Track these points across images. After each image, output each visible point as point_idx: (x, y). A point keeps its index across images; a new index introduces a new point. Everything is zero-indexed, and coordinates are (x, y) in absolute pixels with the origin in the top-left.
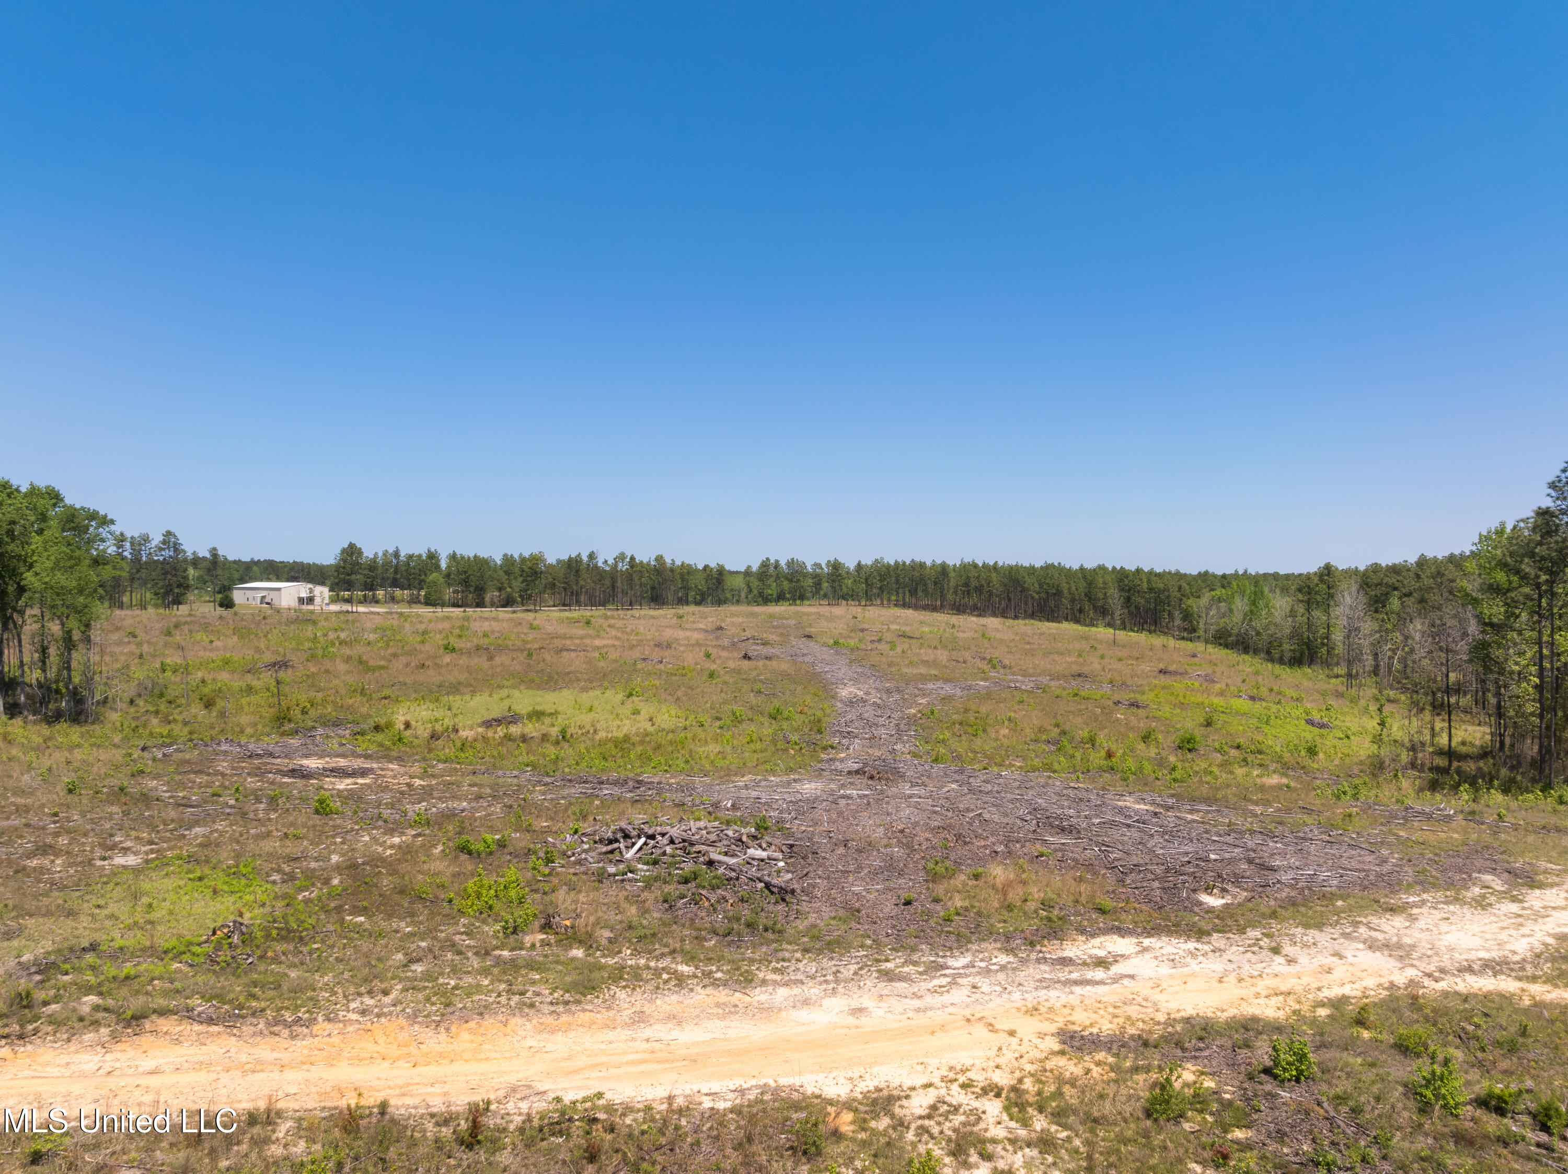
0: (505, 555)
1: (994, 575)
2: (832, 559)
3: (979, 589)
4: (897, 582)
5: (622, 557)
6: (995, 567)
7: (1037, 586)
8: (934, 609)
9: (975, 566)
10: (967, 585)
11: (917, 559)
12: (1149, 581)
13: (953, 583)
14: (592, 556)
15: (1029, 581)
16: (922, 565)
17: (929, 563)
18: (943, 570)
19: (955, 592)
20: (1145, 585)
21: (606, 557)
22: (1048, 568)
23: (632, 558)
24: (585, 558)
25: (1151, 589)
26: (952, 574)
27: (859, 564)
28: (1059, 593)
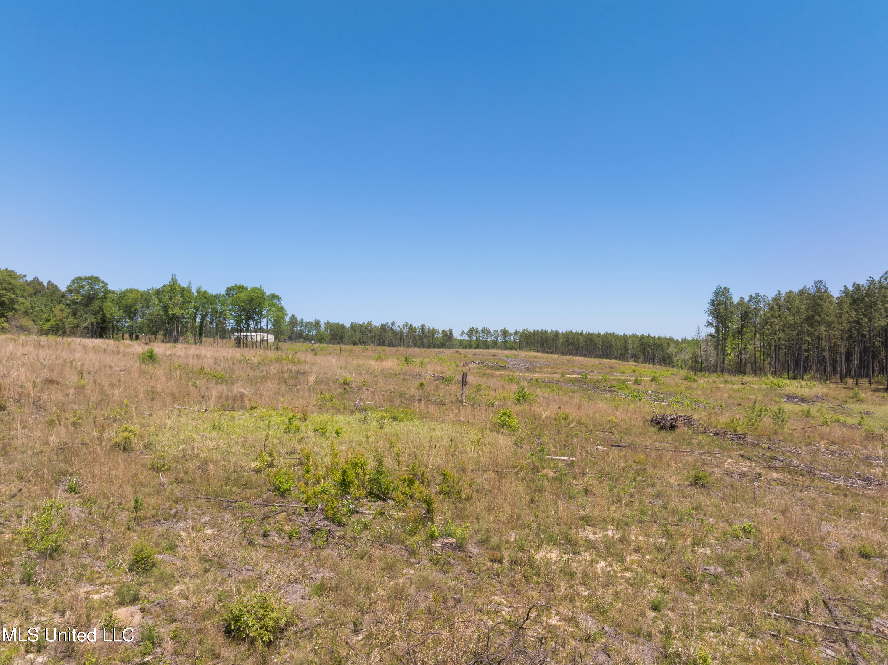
0: (352, 323)
1: (580, 337)
2: (503, 328)
3: (573, 344)
4: (534, 339)
5: (406, 325)
6: (581, 334)
7: (601, 343)
8: (552, 353)
9: (572, 333)
10: (567, 341)
11: (544, 329)
12: (654, 341)
13: (561, 340)
14: (393, 324)
15: (597, 340)
16: (546, 332)
17: (549, 331)
18: (557, 334)
19: (562, 344)
20: (651, 342)
21: (399, 323)
22: (606, 334)
23: (411, 325)
24: (390, 324)
25: (654, 344)
26: (560, 336)
27: (516, 331)
28: (611, 346)
